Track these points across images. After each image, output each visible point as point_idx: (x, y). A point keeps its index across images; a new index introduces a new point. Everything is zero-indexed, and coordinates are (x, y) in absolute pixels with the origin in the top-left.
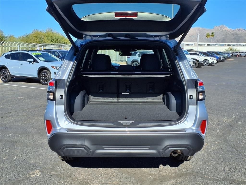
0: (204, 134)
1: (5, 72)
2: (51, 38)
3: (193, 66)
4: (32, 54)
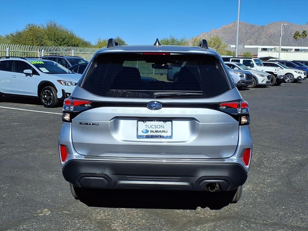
0: (248, 166)
2: (54, 38)
3: (267, 82)
4: (31, 63)
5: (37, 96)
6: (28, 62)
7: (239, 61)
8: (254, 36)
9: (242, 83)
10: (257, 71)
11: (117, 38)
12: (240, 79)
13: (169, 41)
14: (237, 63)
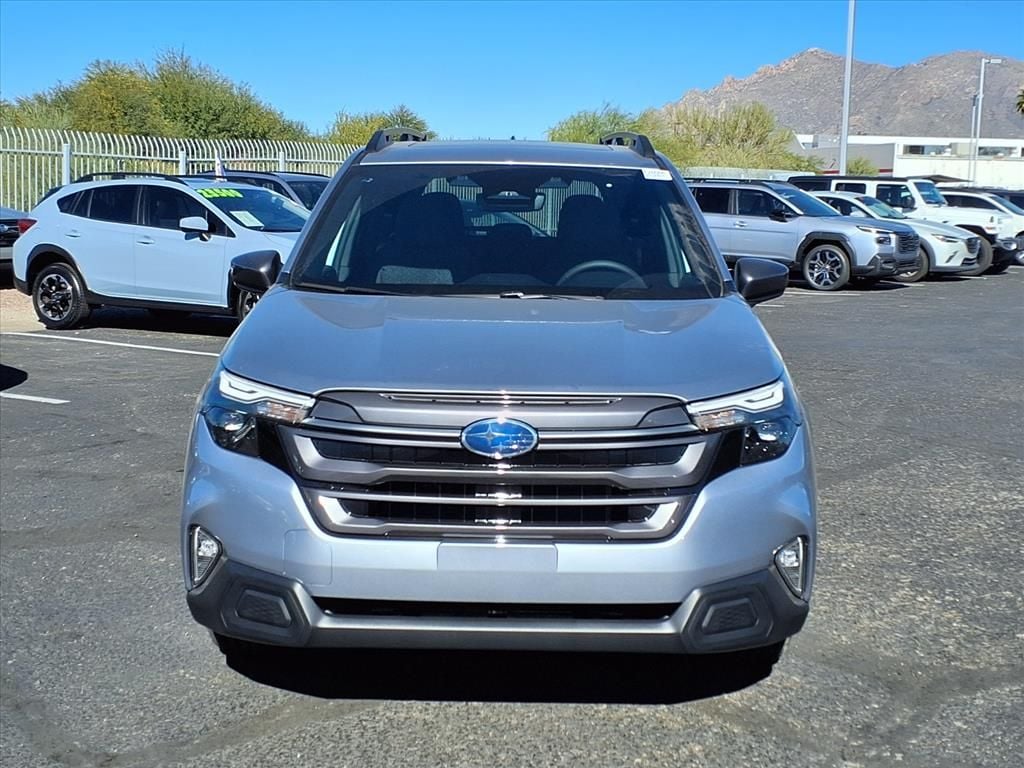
1: (58, 278)
2: (183, 110)
3: (967, 261)
4: (201, 194)
5: (226, 306)
6: (194, 190)
7: (861, 189)
8: (871, 103)
9: (885, 262)
10: (924, 221)
11: (398, 109)
12: (876, 249)
13: (601, 121)
14: (860, 195)
